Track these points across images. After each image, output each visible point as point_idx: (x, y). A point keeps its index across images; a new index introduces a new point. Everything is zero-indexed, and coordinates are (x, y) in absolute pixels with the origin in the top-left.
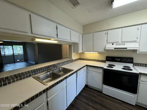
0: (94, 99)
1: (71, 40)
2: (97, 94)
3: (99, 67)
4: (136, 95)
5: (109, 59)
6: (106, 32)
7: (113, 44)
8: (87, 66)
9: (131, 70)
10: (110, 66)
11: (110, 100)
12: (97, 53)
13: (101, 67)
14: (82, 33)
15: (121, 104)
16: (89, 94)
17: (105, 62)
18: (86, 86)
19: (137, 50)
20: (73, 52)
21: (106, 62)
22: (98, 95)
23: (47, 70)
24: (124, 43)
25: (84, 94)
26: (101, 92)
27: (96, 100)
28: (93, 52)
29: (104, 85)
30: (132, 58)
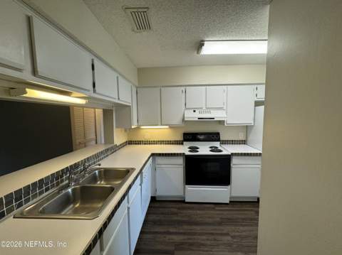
0: (175, 218)
1: (119, 99)
2: (176, 208)
3: (177, 154)
4: (229, 187)
5: (188, 137)
6: (183, 88)
7: (194, 111)
8: (153, 155)
9: (221, 151)
10: (193, 149)
11: (199, 210)
12: (167, 127)
13: (180, 154)
14: (137, 85)
15: (214, 208)
16: (162, 214)
17: (182, 144)
18: (153, 199)
19: (224, 121)
20: (117, 127)
21: (185, 143)
22: (179, 209)
23: (58, 184)
24: (209, 109)
25: (152, 217)
26: (183, 202)
27: (179, 218)
28: (162, 125)
29: (187, 186)
30: (218, 134)
